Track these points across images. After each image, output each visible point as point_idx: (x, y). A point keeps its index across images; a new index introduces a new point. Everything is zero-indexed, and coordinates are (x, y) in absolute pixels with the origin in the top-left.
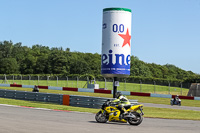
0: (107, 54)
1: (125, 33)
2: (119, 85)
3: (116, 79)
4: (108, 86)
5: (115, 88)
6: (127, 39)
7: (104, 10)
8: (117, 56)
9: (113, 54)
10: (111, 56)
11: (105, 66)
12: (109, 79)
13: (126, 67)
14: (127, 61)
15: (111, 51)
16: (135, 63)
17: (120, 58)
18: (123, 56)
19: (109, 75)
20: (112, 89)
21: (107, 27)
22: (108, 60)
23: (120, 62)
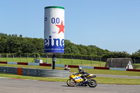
0: (48, 39)
1: (60, 24)
2: (56, 60)
3: (54, 56)
4: (49, 61)
5: (54, 62)
6: (62, 28)
7: (46, 8)
8: (55, 40)
9: (52, 38)
10: (50, 40)
11: (46, 47)
12: (49, 56)
13: (62, 48)
14: (62, 43)
15: (50, 37)
16: (68, 44)
17: (57, 41)
18: (59, 40)
19: (49, 54)
20: (51, 63)
21: (48, 20)
22: (48, 43)
23: (57, 44)
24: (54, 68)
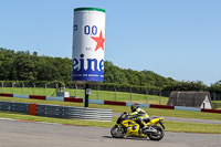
0: (79, 58)
1: (98, 36)
2: (90, 92)
3: (87, 87)
4: (80, 94)
5: (87, 96)
6: (100, 42)
7: (76, 10)
8: (90, 61)
9: (85, 58)
10: (82, 61)
11: (75, 71)
12: (80, 86)
13: (100, 73)
14: (101, 67)
15: (82, 56)
16: (109, 68)
17: (93, 63)
18: (95, 60)
19: (80, 82)
20: (83, 97)
21: (79, 29)
22: (79, 65)
23: (93, 68)
24: (86, 105)
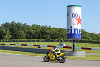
0: (70, 28)
1: (78, 18)
2: (76, 44)
3: (74, 41)
4: (70, 44)
5: (74, 46)
6: (79, 21)
7: (68, 6)
8: (75, 29)
9: (73, 28)
10: (71, 30)
11: (68, 34)
12: (70, 41)
13: (79, 35)
14: (80, 32)
15: (71, 27)
16: (84, 33)
17: (76, 30)
18: (77, 29)
19: (70, 39)
20: (72, 46)
21: (70, 15)
22: (70, 32)
23: (76, 33)
24: (74, 50)
